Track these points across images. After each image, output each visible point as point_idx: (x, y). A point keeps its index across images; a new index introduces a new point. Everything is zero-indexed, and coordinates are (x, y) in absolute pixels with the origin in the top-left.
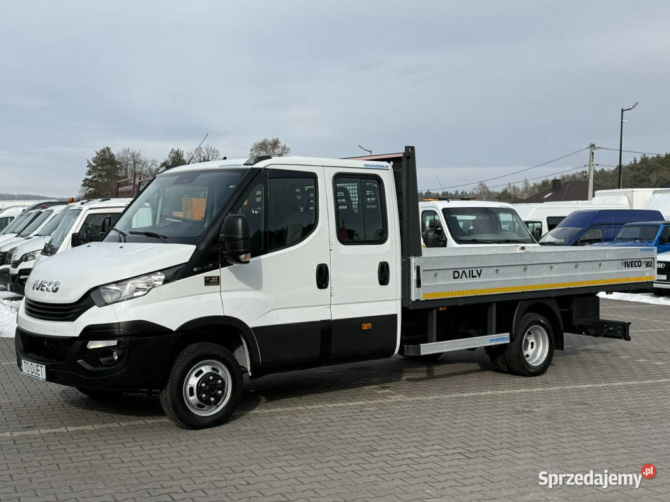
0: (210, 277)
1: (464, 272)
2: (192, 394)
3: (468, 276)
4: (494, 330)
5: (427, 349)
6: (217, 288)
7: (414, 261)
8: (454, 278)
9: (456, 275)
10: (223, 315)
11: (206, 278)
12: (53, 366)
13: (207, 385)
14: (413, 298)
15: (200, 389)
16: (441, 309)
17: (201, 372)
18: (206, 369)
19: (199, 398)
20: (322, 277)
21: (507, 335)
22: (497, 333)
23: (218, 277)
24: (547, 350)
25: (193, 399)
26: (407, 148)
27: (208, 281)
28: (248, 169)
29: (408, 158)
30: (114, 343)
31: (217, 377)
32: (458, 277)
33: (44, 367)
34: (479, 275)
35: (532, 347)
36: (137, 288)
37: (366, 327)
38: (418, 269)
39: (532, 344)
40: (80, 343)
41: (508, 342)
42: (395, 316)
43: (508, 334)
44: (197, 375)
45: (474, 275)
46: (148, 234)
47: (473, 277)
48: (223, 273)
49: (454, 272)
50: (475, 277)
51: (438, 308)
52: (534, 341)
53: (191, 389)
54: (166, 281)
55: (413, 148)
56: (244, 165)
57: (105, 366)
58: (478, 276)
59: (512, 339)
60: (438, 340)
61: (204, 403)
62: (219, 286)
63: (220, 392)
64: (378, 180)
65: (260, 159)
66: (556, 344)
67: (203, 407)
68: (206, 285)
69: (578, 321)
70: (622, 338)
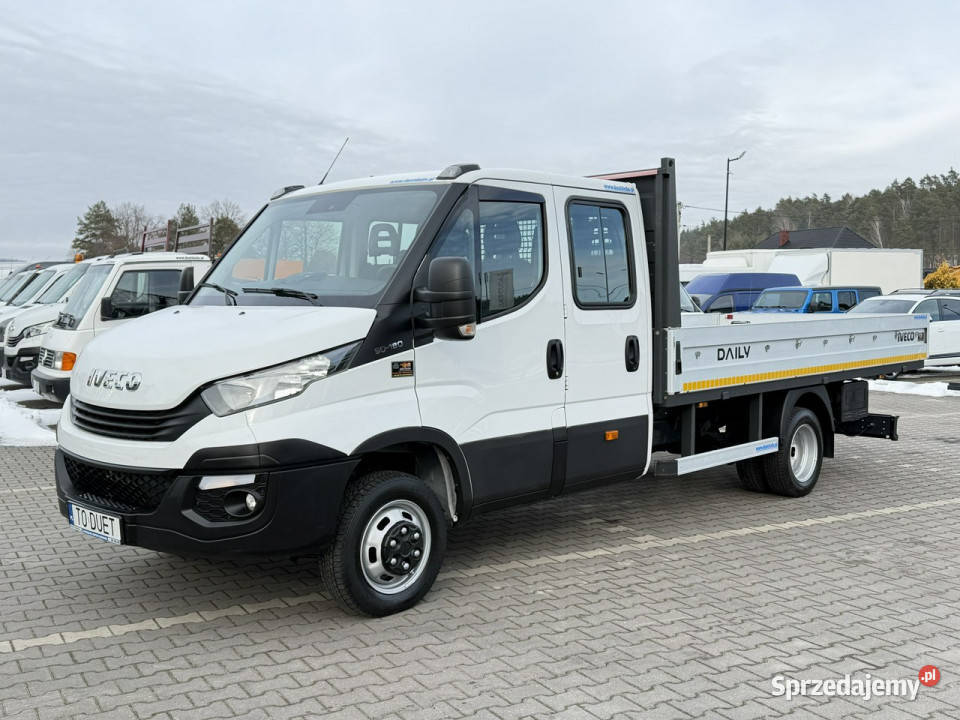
0: (399, 363)
1: (730, 349)
2: (373, 558)
3: (734, 356)
4: (760, 434)
5: (686, 465)
6: (408, 380)
7: (673, 335)
8: (719, 359)
9: (721, 354)
10: (420, 425)
11: (393, 364)
12: (134, 520)
13: (397, 542)
14: (671, 391)
15: (387, 551)
16: (701, 405)
17: (386, 521)
18: (395, 516)
19: (386, 564)
20: (556, 360)
21: (775, 440)
22: (763, 438)
23: (412, 363)
24: (815, 458)
25: (376, 567)
26: (664, 161)
27: (398, 370)
28: (446, 185)
29: (666, 176)
30: (250, 479)
31: (411, 528)
32: (722, 358)
33: (117, 521)
34: (747, 354)
35: (794, 455)
36: (280, 384)
37: (611, 435)
38: (678, 346)
39: (794, 449)
40: (185, 480)
41: (776, 449)
42: (646, 417)
43: (776, 439)
44: (381, 527)
45: (741, 354)
46: (280, 293)
47: (740, 357)
48: (417, 355)
49: (719, 350)
51: (698, 404)
52: (795, 446)
53: (373, 551)
54: (332, 371)
55: (671, 162)
56: (439, 178)
57: (233, 519)
58: (745, 356)
59: (780, 445)
60: (697, 452)
61: (392, 573)
62: (413, 378)
63: (417, 553)
64: (623, 211)
65: (466, 169)
66: (826, 449)
67: (390, 578)
68: (393, 376)
69: (847, 417)
70: (885, 437)
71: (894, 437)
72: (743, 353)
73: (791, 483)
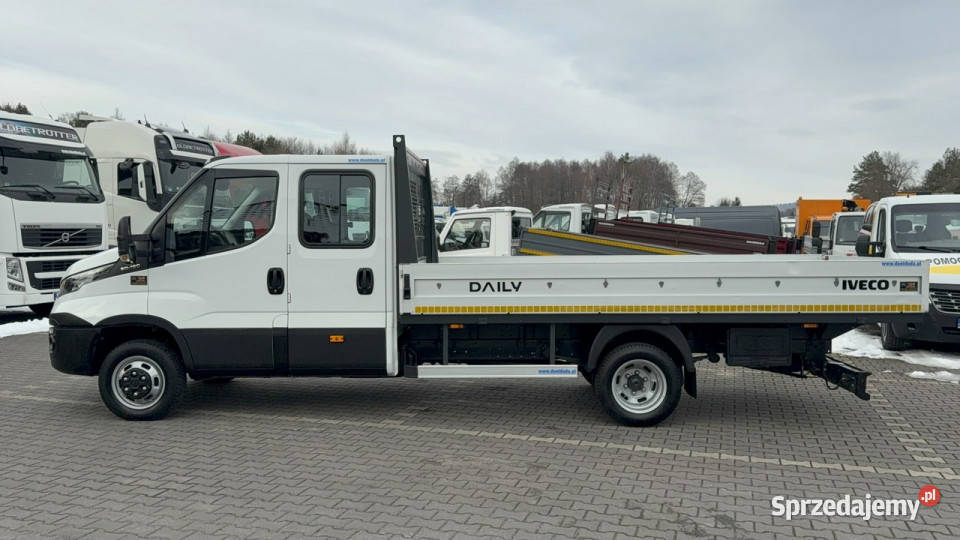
0: (137, 277)
1: (488, 284)
3: (497, 290)
4: (552, 359)
5: (427, 372)
6: (145, 287)
7: (401, 268)
8: (471, 290)
9: (475, 287)
10: (148, 314)
11: (132, 277)
13: (129, 379)
14: (401, 311)
16: (454, 326)
20: (276, 281)
21: (572, 367)
23: (147, 277)
27: (135, 281)
31: (140, 373)
32: (477, 290)
34: (517, 289)
37: (333, 339)
38: (407, 277)
41: (575, 376)
42: (383, 329)
45: (506, 288)
47: (504, 290)
48: (152, 273)
49: (471, 284)
50: (510, 290)
51: (449, 325)
54: (95, 279)
58: (514, 290)
59: (584, 374)
62: (147, 286)
63: (145, 388)
64: (369, 176)
68: (131, 284)
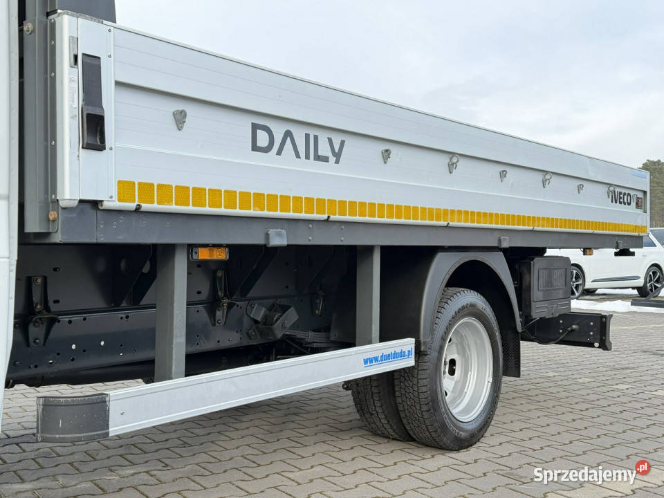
1: (288, 134)
3: (302, 153)
4: (376, 332)
7: (72, 30)
8: (255, 148)
9: (263, 137)
14: (70, 191)
16: (203, 254)
21: (408, 344)
22: (382, 340)
24: (489, 378)
32: (267, 150)
34: (338, 156)
35: (452, 372)
38: (91, 68)
39: (453, 362)
41: (411, 362)
43: (412, 341)
45: (320, 153)
47: (318, 158)
49: (255, 127)
50: (326, 159)
51: (191, 248)
52: (455, 356)
58: (333, 159)
59: (419, 353)
66: (508, 363)
69: (540, 310)
70: (591, 345)
71: (604, 346)
72: (324, 150)
73: (444, 426)
